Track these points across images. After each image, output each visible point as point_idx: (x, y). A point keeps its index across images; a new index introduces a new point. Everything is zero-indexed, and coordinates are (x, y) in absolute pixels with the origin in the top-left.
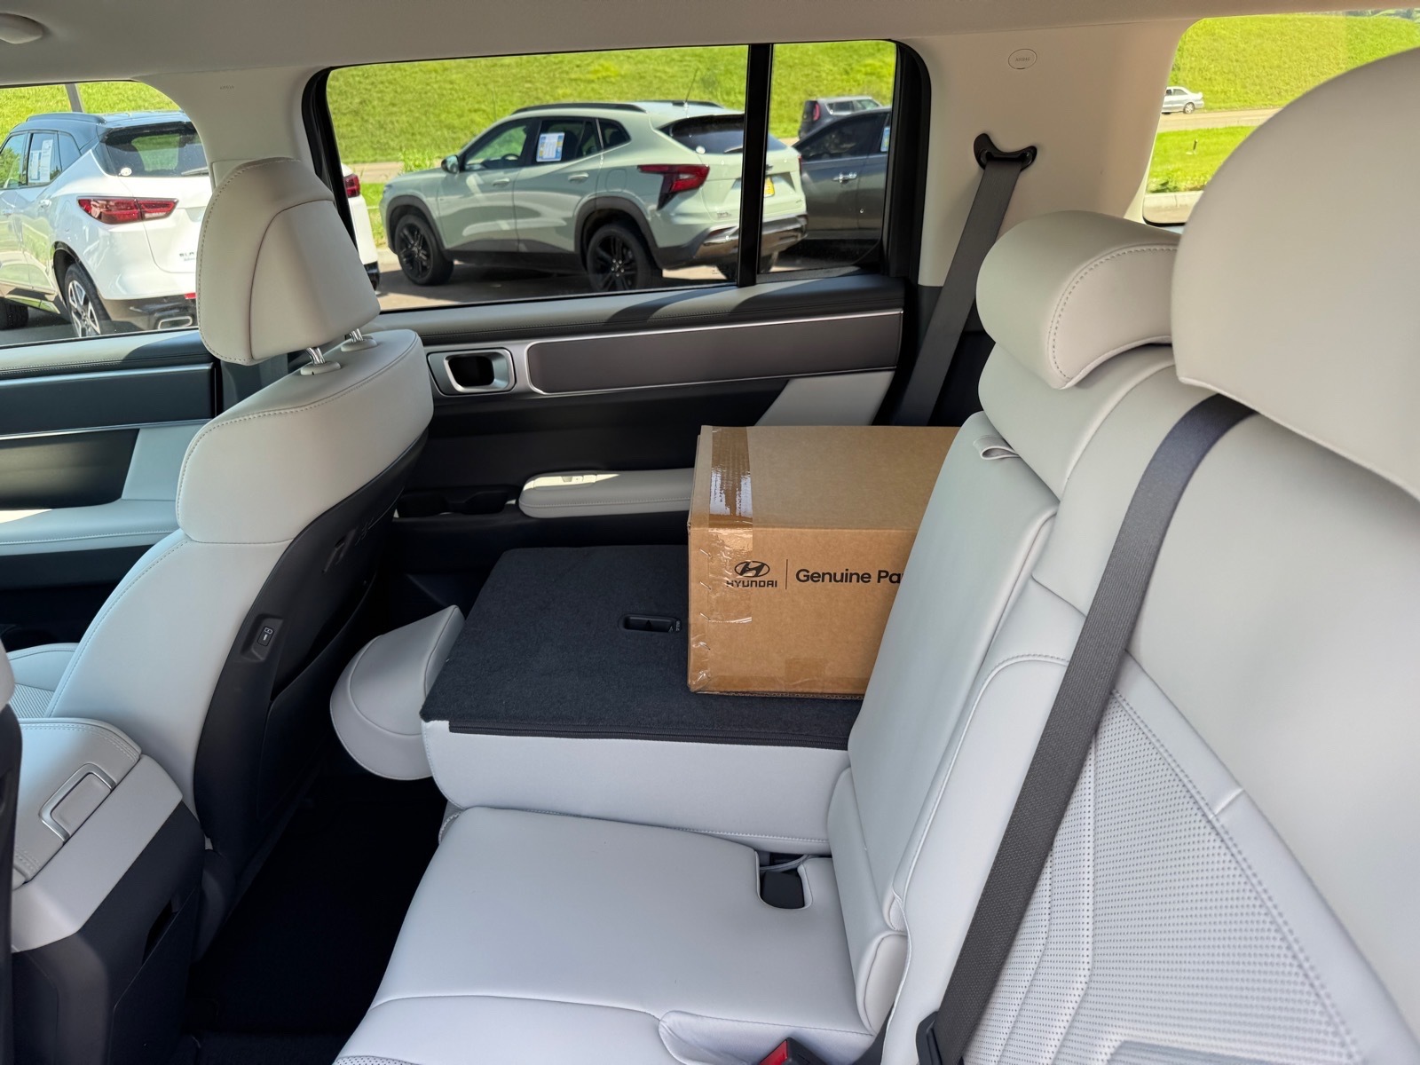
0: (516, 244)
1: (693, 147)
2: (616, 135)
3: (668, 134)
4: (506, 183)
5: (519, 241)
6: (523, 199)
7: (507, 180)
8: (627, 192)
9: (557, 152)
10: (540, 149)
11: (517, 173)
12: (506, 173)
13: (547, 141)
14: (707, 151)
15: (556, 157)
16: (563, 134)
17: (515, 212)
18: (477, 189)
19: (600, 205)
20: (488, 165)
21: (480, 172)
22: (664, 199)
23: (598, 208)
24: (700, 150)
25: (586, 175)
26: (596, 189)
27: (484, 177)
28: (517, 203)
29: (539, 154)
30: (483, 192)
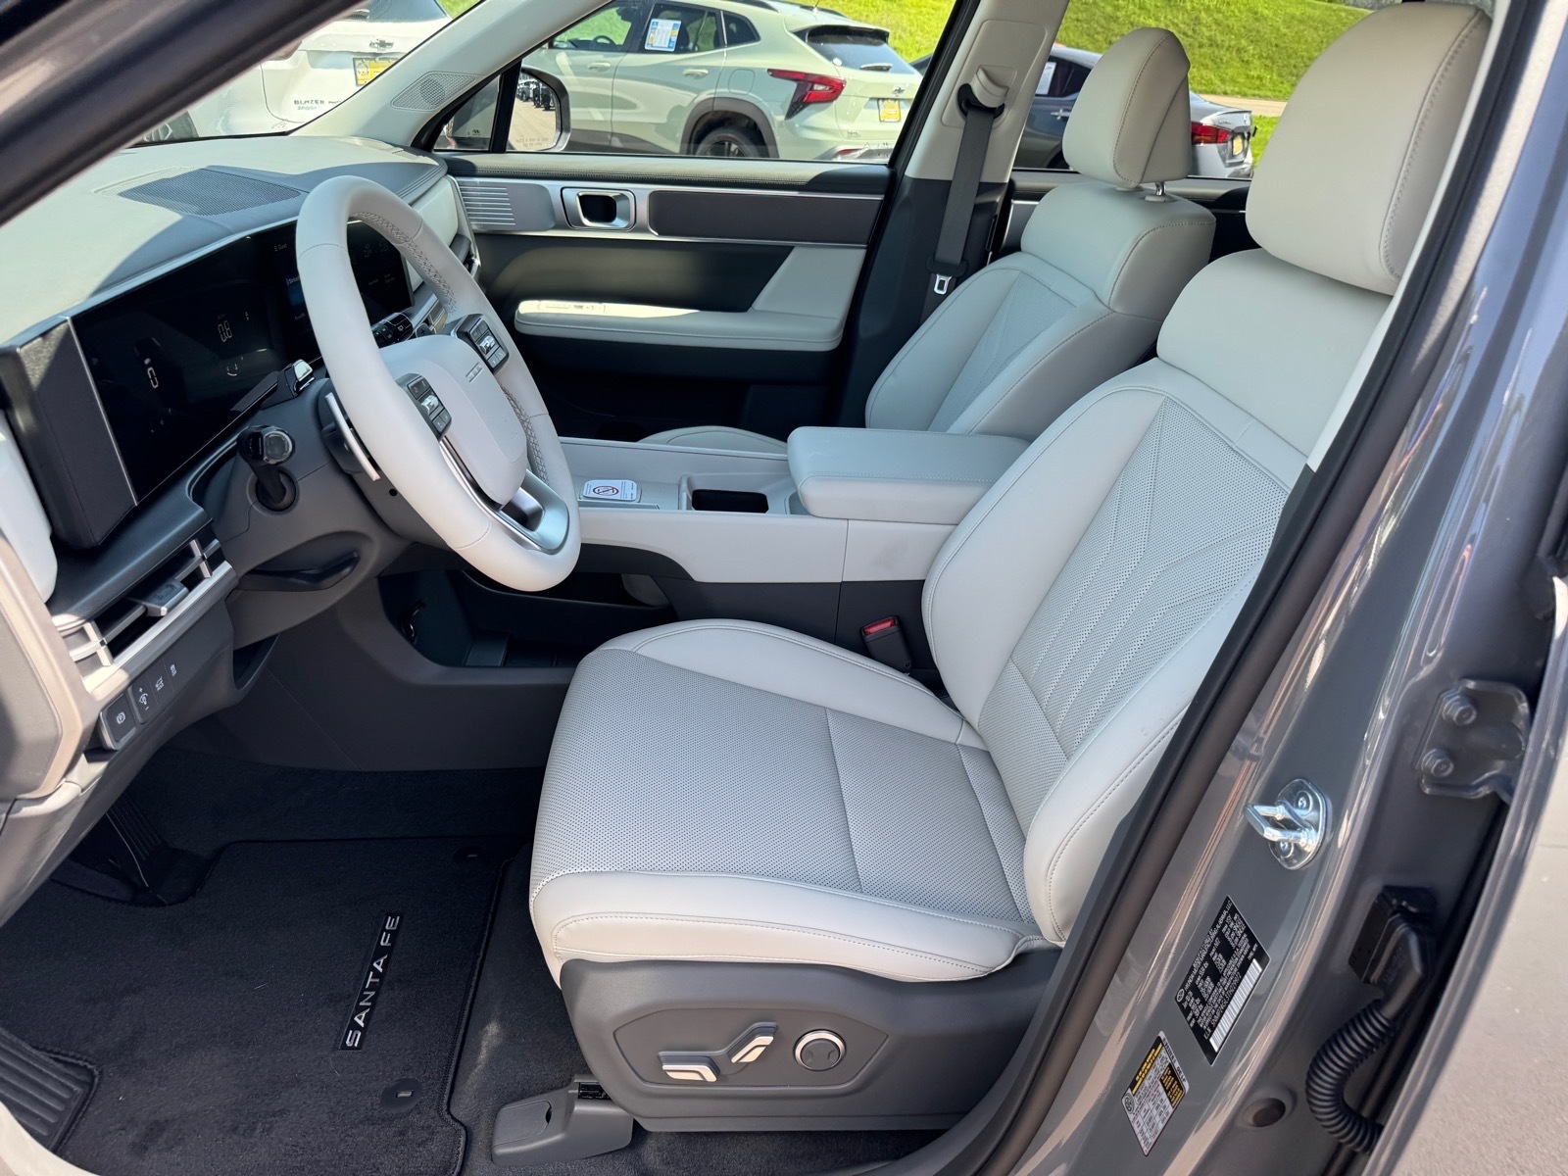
0: (609, 137)
1: (830, 57)
2: (742, 32)
3: (804, 40)
4: (606, 68)
5: (613, 134)
6: (623, 88)
7: (608, 65)
8: (752, 96)
9: (670, 40)
10: (650, 35)
11: (621, 58)
12: (606, 56)
13: (659, 27)
14: (845, 64)
15: (669, 47)
16: (679, 23)
17: (614, 103)
18: (570, 70)
19: (719, 106)
20: (578, 45)
21: (570, 51)
22: (796, 107)
23: (715, 109)
24: (837, 61)
25: (706, 72)
26: (716, 88)
27: (575, 58)
28: (616, 93)
29: (648, 40)
30: (576, 74)
